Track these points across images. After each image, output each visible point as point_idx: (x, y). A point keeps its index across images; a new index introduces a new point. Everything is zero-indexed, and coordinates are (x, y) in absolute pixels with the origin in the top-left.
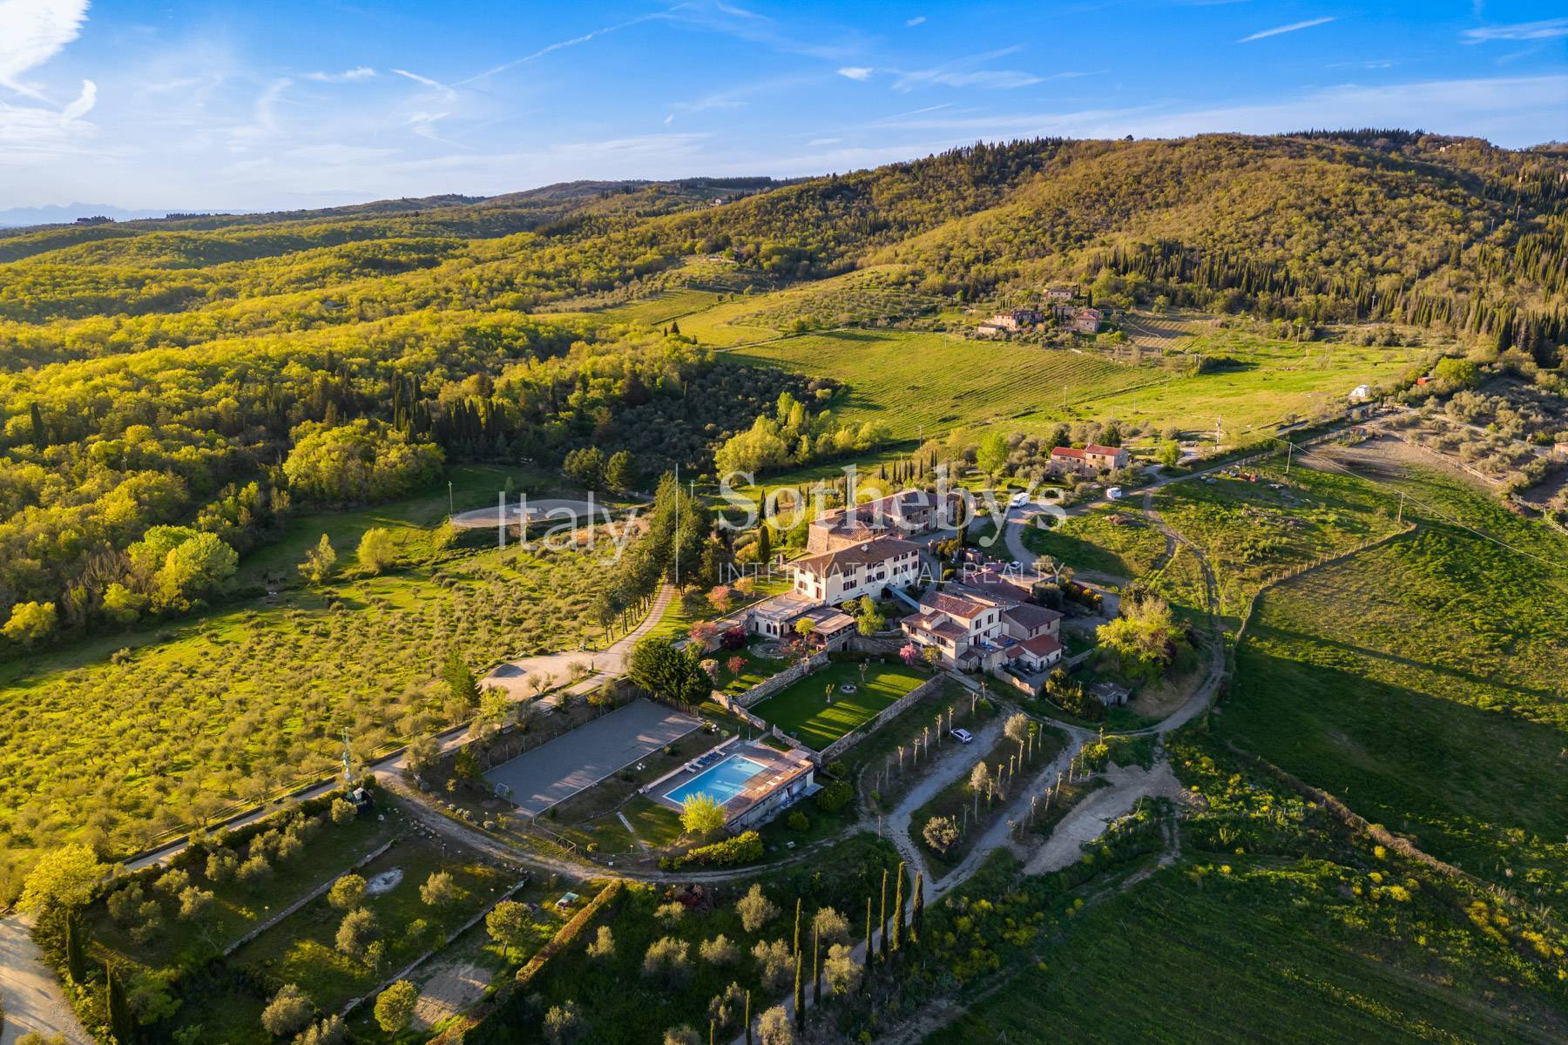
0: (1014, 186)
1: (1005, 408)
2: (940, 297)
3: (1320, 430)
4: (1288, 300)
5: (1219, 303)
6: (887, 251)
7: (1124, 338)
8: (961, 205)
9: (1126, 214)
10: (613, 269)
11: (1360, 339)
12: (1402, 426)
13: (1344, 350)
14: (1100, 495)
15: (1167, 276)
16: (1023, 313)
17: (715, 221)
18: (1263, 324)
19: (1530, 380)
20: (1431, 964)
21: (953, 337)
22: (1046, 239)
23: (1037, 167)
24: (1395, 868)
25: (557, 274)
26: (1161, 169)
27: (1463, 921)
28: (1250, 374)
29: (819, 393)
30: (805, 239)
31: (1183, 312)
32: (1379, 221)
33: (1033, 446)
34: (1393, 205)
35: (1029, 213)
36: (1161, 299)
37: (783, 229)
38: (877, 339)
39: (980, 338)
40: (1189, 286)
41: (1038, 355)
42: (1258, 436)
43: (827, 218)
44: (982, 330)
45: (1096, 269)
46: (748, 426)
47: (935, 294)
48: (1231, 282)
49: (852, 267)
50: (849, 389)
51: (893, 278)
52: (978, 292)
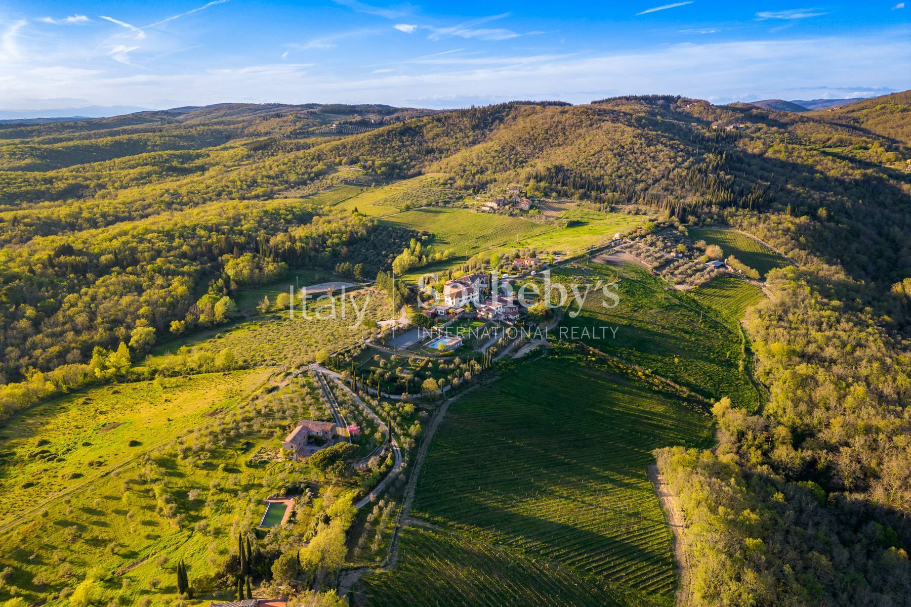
0: (491, 130)
1: (496, 243)
2: (463, 191)
3: (600, 250)
4: (603, 195)
5: (577, 196)
6: (435, 165)
7: (539, 212)
8: (467, 141)
9: (541, 150)
10: (303, 174)
11: (626, 211)
12: (627, 248)
13: (620, 216)
14: (529, 274)
15: (557, 183)
16: (500, 200)
17: (348, 147)
18: (593, 205)
19: (677, 229)
20: (598, 370)
21: (472, 211)
22: (507, 162)
23: (501, 120)
24: (594, 355)
25: (277, 177)
26: (557, 126)
27: (607, 363)
28: (586, 227)
29: (423, 238)
30: (395, 157)
31: (563, 199)
32: (642, 157)
33: (508, 258)
34: (648, 150)
35: (499, 148)
36: (554, 194)
37: (383, 152)
38: (440, 212)
39: (483, 212)
40: (565, 188)
41: (506, 220)
42: (580, 253)
43: (404, 146)
44: (483, 208)
45: (528, 179)
46: (402, 252)
47: (461, 189)
48: (582, 187)
49: (420, 173)
50: (434, 236)
51: (442, 181)
52: (480, 188)
